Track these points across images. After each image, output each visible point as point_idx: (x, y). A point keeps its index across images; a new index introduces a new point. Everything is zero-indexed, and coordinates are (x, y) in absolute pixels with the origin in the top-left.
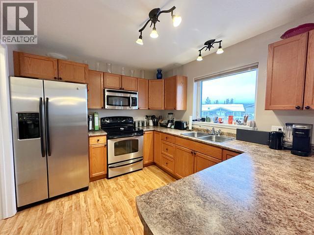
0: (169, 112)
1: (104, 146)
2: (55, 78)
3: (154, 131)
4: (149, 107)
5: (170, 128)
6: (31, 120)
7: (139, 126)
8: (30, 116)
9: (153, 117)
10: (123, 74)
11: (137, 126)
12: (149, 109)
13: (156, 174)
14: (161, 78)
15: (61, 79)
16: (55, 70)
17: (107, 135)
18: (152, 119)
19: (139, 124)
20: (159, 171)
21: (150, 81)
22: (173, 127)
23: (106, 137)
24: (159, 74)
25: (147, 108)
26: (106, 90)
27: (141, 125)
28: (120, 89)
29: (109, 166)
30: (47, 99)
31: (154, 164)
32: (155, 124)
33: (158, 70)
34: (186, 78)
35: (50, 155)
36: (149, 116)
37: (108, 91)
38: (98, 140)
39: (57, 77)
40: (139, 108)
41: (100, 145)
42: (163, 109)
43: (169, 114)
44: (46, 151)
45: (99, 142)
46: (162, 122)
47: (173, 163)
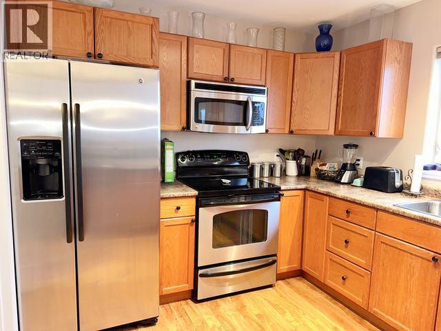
0: (347, 143)
1: (190, 222)
2: (89, 55)
3: (305, 190)
4: (293, 128)
5: (350, 183)
6: (45, 157)
7: (262, 175)
8: (44, 148)
9: (298, 154)
10: (231, 41)
11: (257, 174)
12: (291, 132)
13: (312, 301)
14: (327, 48)
15: (100, 56)
16: (89, 34)
17: (197, 198)
18: (294, 159)
19: (262, 169)
20: (319, 295)
21: (298, 57)
22: (358, 182)
23: (194, 200)
24: (325, 38)
25: (287, 131)
26: (193, 83)
27: (266, 173)
28: (226, 80)
29: (200, 272)
30: (78, 106)
31: (301, 274)
32: (303, 173)
33: (321, 28)
34: (410, 46)
35: (81, 239)
36: (289, 152)
37: (198, 86)
38: (178, 208)
39: (93, 53)
40: (267, 131)
41: (181, 221)
42: (331, 132)
43: (346, 146)
44: (75, 228)
45: (180, 212)
46: (324, 168)
47: (367, 279)
